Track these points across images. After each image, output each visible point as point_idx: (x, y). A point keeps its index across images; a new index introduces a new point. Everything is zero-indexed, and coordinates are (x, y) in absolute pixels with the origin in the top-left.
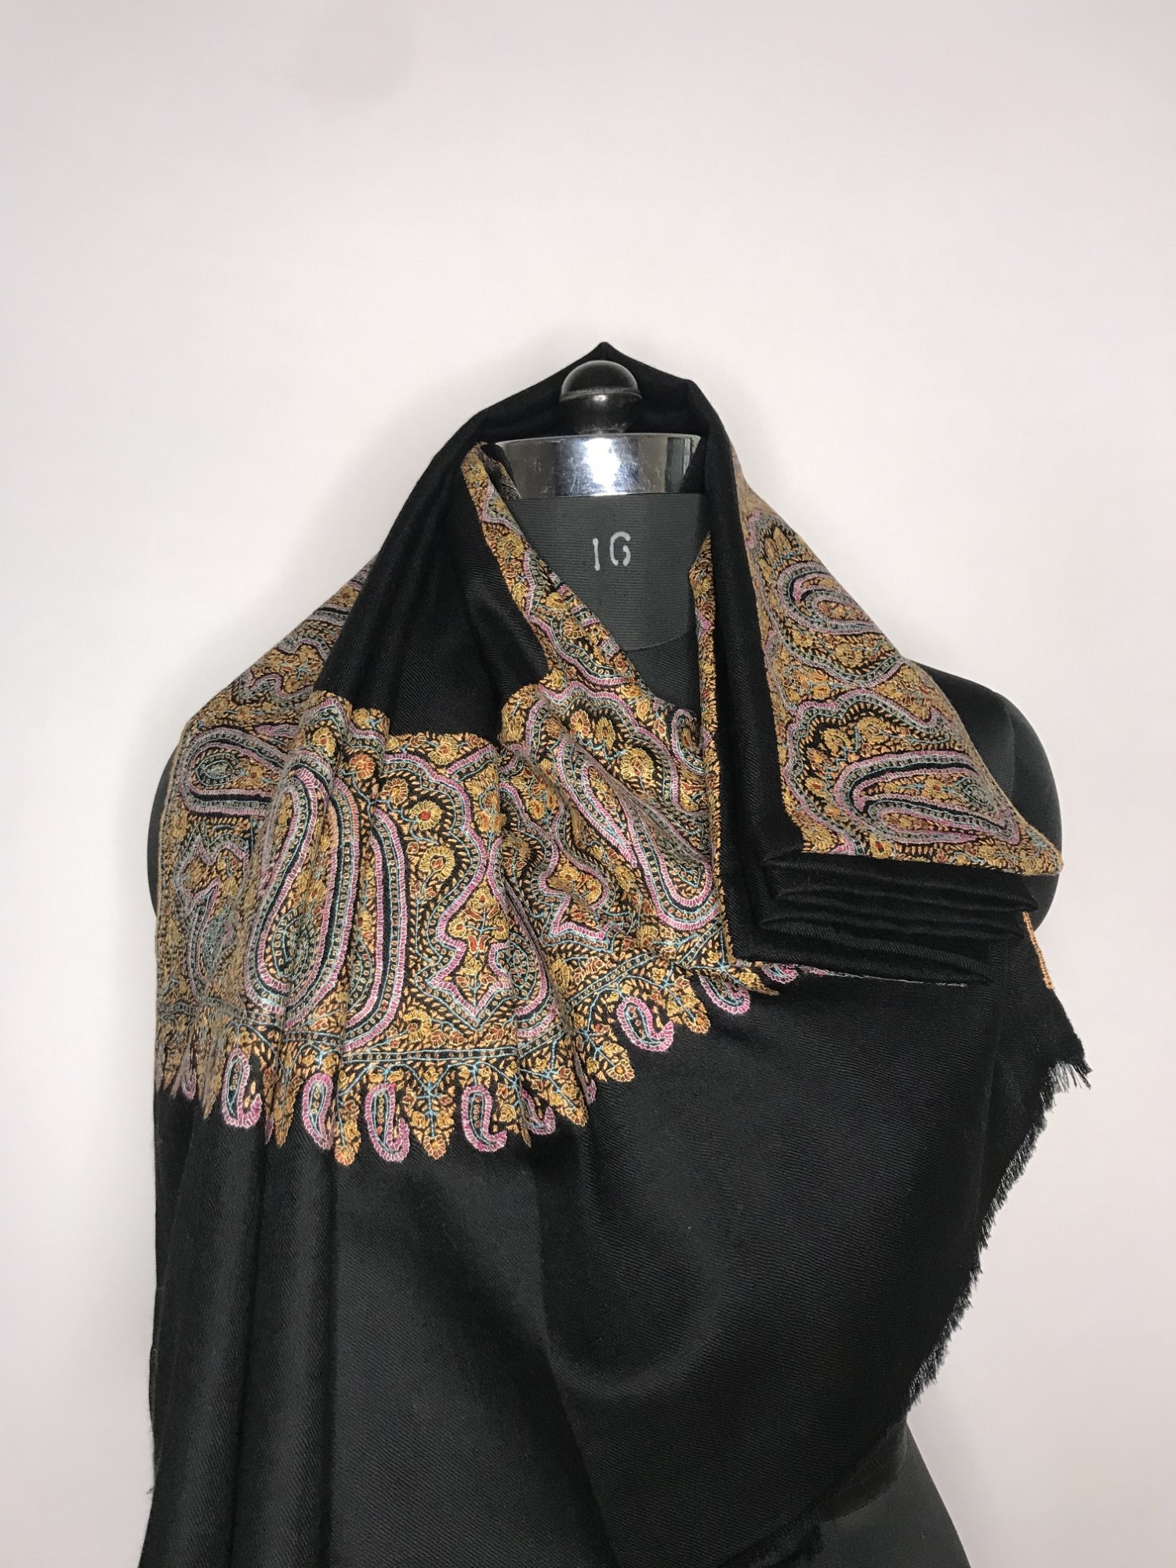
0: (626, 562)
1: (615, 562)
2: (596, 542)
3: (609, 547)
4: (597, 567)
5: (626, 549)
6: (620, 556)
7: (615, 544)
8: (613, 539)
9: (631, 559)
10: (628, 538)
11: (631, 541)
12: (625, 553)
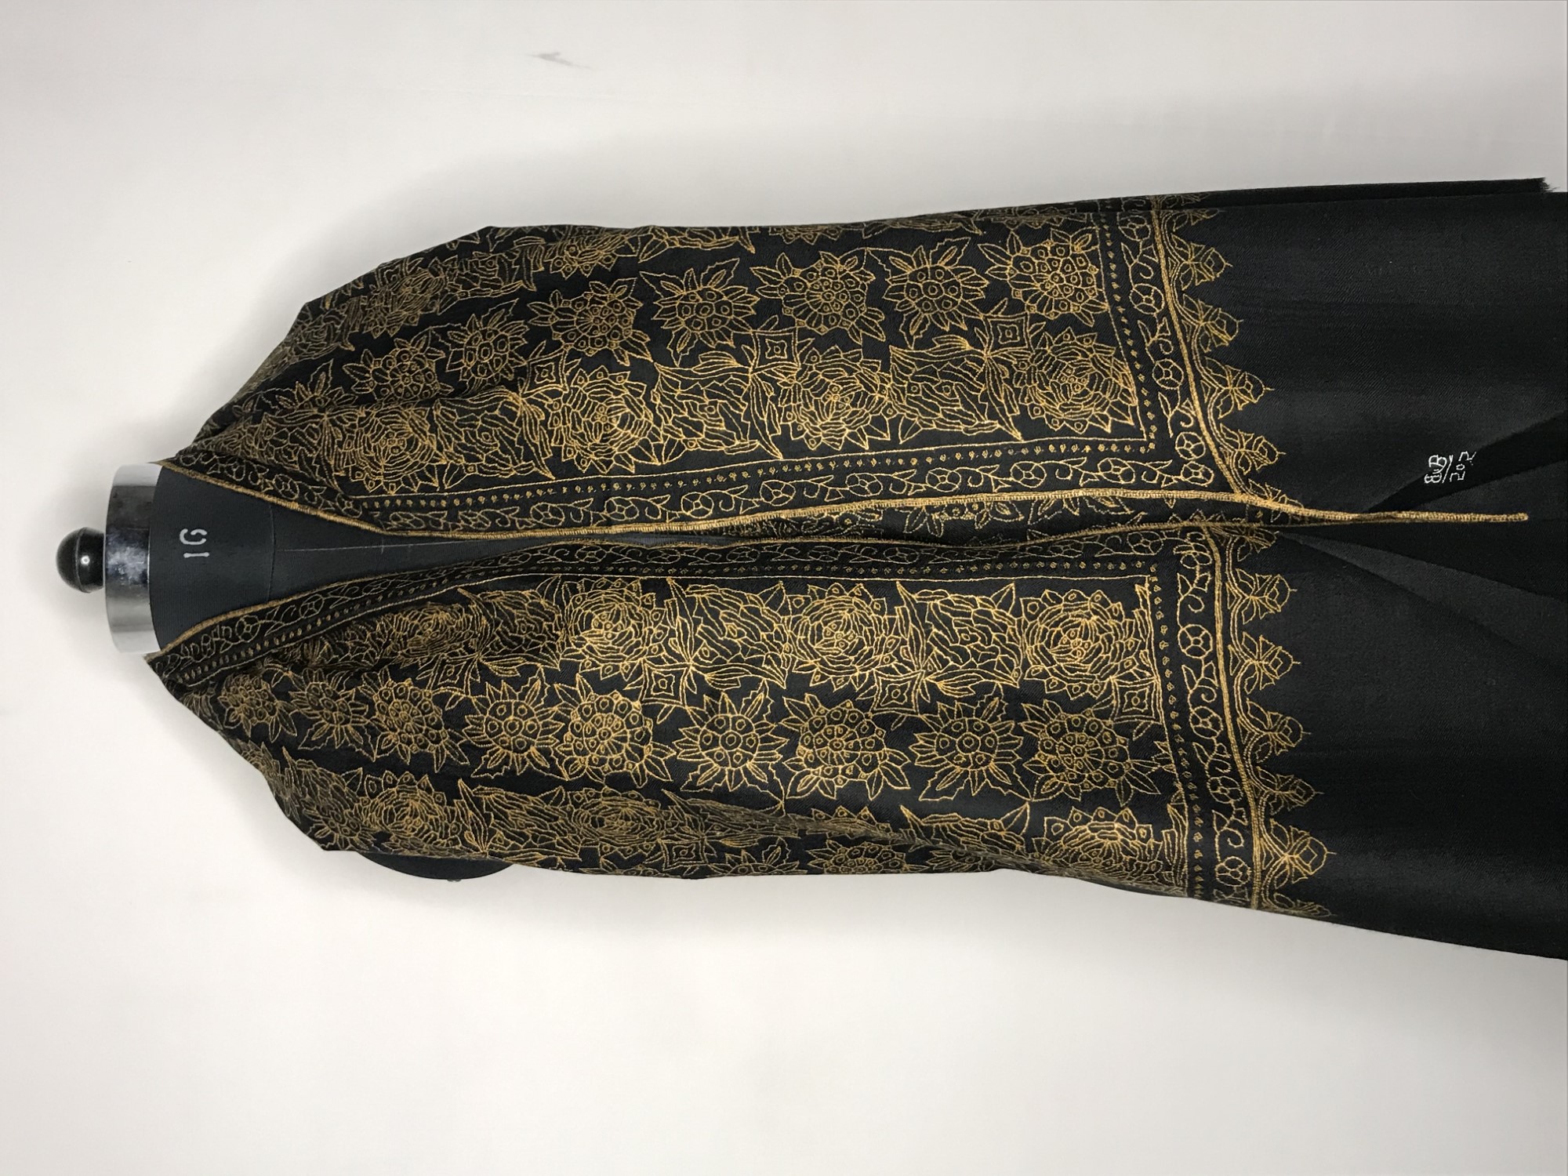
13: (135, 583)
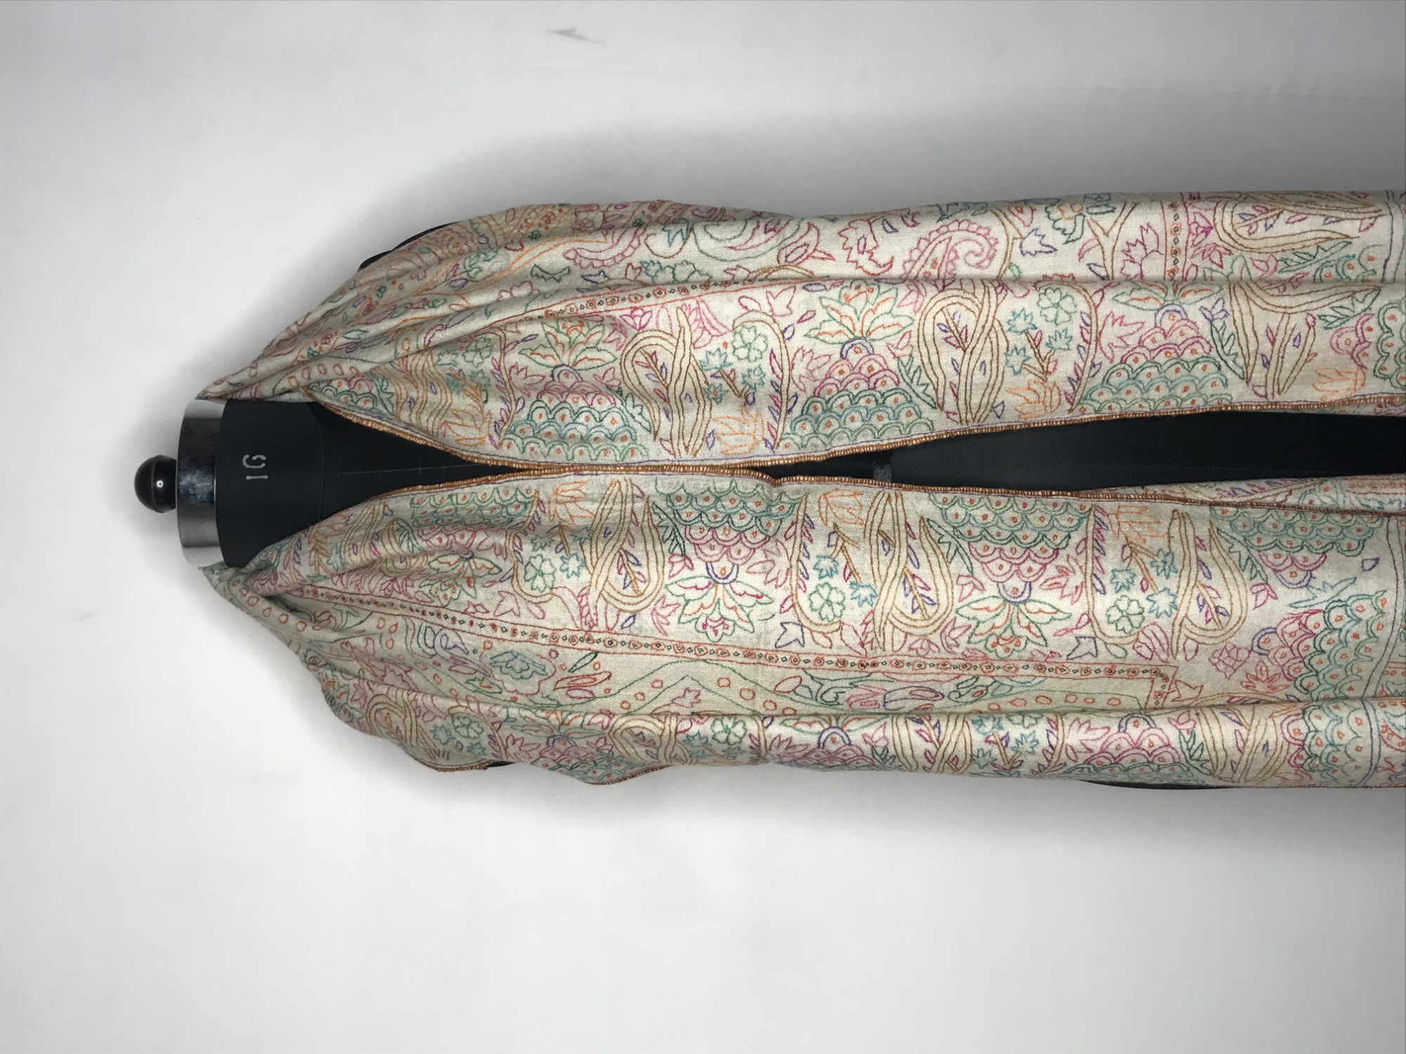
13: (203, 502)
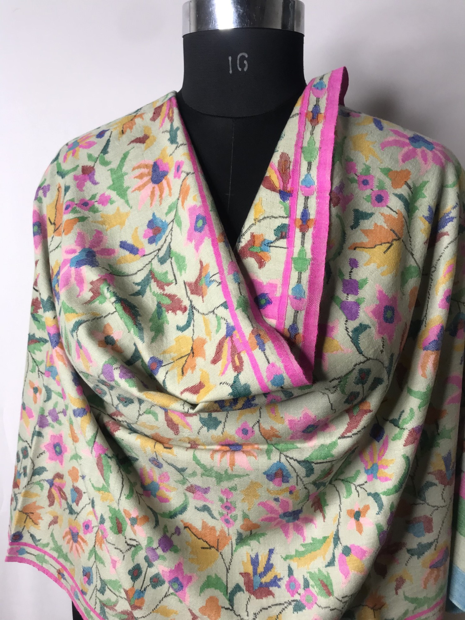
0: (245, 69)
1: (240, 69)
2: (230, 58)
3: (237, 61)
4: (231, 72)
5: (245, 62)
6: (242, 66)
7: (240, 59)
8: (239, 57)
9: (248, 69)
10: (247, 56)
11: (248, 58)
12: (245, 64)
